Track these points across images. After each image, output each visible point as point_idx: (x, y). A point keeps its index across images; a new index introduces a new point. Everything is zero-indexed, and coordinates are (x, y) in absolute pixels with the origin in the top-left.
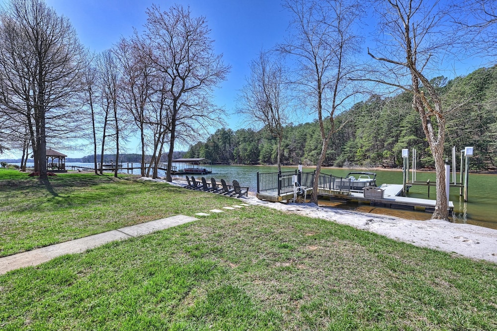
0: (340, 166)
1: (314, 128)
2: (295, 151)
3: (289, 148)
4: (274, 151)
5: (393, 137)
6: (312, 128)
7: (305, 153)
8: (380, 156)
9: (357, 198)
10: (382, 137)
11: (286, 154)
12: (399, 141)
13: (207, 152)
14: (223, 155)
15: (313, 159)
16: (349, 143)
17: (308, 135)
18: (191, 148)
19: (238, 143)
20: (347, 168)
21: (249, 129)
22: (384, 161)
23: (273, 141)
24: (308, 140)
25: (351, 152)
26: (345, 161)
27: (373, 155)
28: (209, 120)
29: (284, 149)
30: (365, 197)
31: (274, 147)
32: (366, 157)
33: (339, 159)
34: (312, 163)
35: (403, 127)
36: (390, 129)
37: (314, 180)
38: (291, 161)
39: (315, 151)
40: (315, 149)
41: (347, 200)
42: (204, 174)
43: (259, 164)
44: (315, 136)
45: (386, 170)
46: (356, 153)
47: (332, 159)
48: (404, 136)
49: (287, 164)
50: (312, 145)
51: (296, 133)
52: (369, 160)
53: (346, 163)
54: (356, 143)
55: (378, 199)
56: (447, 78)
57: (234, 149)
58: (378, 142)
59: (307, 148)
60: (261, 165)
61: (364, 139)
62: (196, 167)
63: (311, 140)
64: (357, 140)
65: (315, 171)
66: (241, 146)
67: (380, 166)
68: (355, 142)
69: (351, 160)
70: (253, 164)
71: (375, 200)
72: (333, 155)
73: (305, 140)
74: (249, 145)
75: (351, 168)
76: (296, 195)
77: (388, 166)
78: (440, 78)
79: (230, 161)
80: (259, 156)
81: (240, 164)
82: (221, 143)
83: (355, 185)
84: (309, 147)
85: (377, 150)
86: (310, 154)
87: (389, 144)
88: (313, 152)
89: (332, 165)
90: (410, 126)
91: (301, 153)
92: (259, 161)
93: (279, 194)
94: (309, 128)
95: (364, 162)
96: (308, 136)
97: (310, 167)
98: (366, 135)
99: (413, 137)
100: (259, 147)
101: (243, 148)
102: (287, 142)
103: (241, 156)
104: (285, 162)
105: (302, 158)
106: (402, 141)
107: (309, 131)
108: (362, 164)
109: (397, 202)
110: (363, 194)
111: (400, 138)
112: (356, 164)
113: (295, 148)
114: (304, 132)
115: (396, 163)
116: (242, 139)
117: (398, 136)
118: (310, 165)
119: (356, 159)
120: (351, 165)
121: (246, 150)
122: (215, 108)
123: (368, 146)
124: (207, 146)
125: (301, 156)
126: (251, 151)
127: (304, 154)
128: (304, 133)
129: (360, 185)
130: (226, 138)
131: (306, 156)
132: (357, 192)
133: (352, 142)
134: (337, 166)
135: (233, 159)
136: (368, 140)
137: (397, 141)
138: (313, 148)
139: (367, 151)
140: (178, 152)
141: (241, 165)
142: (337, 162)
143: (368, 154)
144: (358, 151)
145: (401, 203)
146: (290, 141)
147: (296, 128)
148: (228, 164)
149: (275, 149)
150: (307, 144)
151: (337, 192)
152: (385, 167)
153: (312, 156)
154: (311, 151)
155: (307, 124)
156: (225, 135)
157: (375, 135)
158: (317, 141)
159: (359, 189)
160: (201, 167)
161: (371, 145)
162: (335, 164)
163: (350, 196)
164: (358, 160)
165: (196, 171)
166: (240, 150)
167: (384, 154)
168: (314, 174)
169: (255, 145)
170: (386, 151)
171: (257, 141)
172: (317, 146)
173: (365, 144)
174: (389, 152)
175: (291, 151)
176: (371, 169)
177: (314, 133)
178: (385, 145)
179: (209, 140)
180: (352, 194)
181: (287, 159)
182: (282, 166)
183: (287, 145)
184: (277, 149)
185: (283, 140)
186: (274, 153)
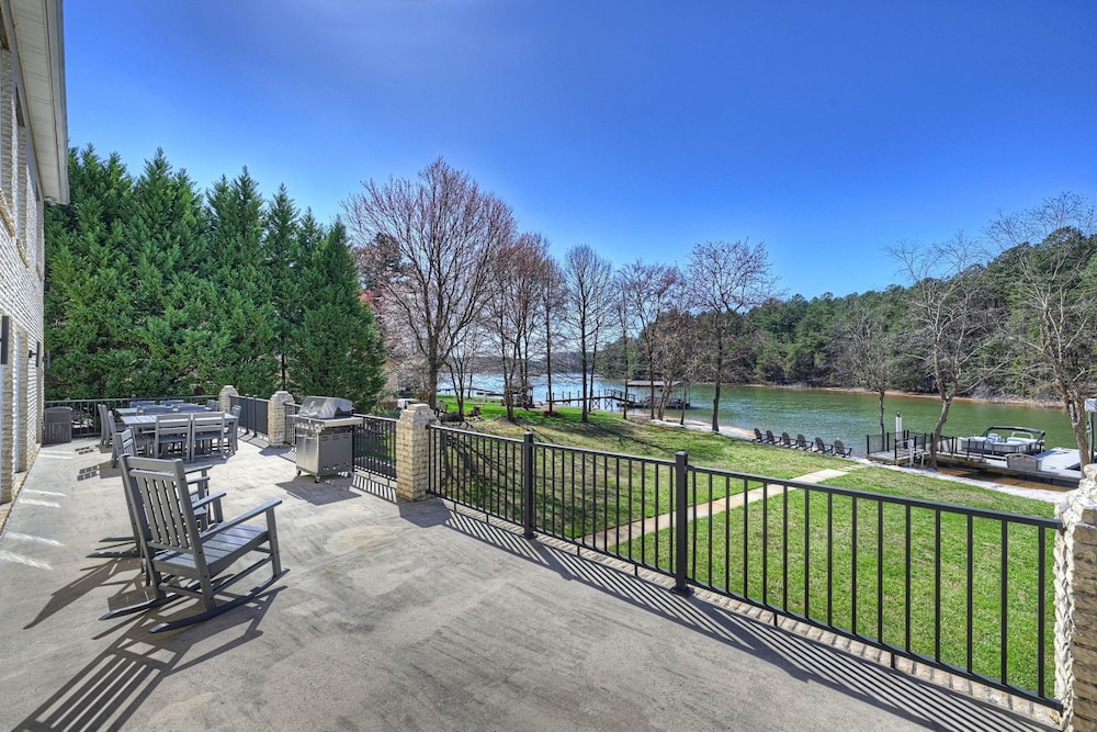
3: (825, 351)
6: (883, 306)
9: (995, 468)
11: (819, 362)
29: (813, 353)
38: (830, 377)
41: (979, 468)
49: (820, 384)
53: (979, 388)
54: (1009, 344)
55: (1033, 472)
68: (1005, 341)
69: (996, 381)
70: (741, 382)
71: (1025, 472)
75: (996, 400)
76: (913, 459)
80: (753, 366)
83: (998, 449)
92: (754, 377)
93: (896, 457)
94: (876, 305)
100: (754, 349)
102: (820, 336)
104: (815, 379)
109: (1062, 477)
110: (1005, 463)
132: (996, 459)
146: (827, 334)
149: (791, 353)
151: (962, 458)
155: (870, 295)
163: (985, 465)
171: (747, 336)
175: (830, 357)
180: (988, 461)
181: (822, 374)
182: (810, 388)
183: (821, 344)
184: (797, 353)
185: (811, 333)
186: (790, 361)
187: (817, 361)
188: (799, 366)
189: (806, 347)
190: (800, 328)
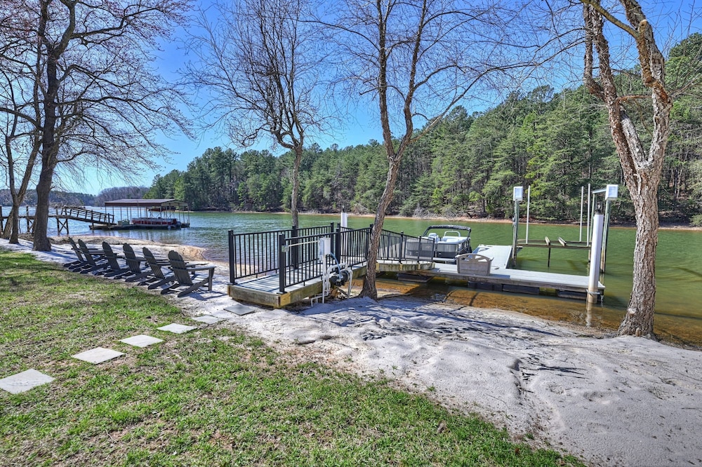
0: (409, 215)
1: (371, 154)
2: (340, 189)
3: (331, 186)
4: (306, 189)
5: (482, 172)
6: (367, 154)
7: (357, 193)
8: (465, 200)
9: (445, 275)
10: (469, 170)
11: (326, 194)
12: (492, 177)
13: (188, 190)
14: (219, 194)
15: (369, 202)
16: (422, 180)
17: (361, 164)
18: (159, 182)
19: (246, 173)
20: (419, 218)
21: (265, 152)
22: (470, 207)
23: (305, 173)
24: (361, 173)
25: (424, 192)
26: (415, 207)
27: (456, 197)
28: (148, 111)
29: (322, 187)
30: (459, 272)
31: (307, 183)
32: (446, 201)
33: (408, 204)
34: (367, 209)
35: (497, 157)
36: (480, 159)
37: (370, 245)
38: (334, 206)
39: (372, 191)
40: (371, 188)
41: (427, 277)
42: (172, 228)
43: (281, 210)
44: (372, 167)
45: (472, 220)
46: (432, 194)
47: (396, 204)
48: (497, 171)
49: (327, 212)
50: (366, 180)
51: (343, 161)
52: (450, 206)
53: (417, 210)
54: (432, 180)
55: (481, 277)
56: (553, 89)
57: (238, 185)
58: (462, 179)
59: (358, 186)
60: (286, 213)
61: (443, 173)
62: (156, 215)
63: (365, 173)
64: (434, 175)
65: (371, 226)
66: (251, 180)
67: (464, 214)
68: (431, 178)
69: (425, 205)
70: (272, 211)
71: (476, 278)
72: (398, 197)
73: (356, 173)
74: (265, 178)
75: (425, 218)
76: (328, 283)
77: (475, 216)
78: (544, 89)
79: (232, 205)
80: (281, 197)
81: (248, 210)
82: (214, 174)
83: (440, 249)
84: (362, 184)
85: (461, 190)
86: (364, 195)
87: (477, 182)
88: (368, 191)
89: (396, 213)
90: (505, 155)
91: (349, 192)
92: (281, 207)
93: (282, 286)
94: (363, 153)
95: (444, 209)
96: (361, 167)
97: (364, 216)
98: (446, 167)
99: (509, 173)
100: (283, 183)
101: (254, 184)
102: (329, 175)
103: (250, 197)
104: (325, 208)
105: (352, 202)
106: (495, 178)
107: (362, 158)
108: (439, 212)
109: (514, 281)
110: (456, 266)
111: (493, 174)
112: (432, 212)
113: (340, 184)
114: (355, 160)
115: (486, 210)
116: (251, 167)
117: (489, 171)
118: (363, 213)
119: (431, 204)
120: (424, 213)
121: (259, 186)
122: (160, 85)
123: (449, 185)
124: (187, 178)
125: (350, 199)
126: (268, 188)
127: (354, 195)
128: (356, 162)
129: (449, 250)
130: (224, 165)
131: (357, 198)
132: (444, 262)
133: (427, 178)
134: (403, 215)
135: (238, 203)
136: (450, 176)
137: (488, 178)
138: (369, 185)
139: (447, 192)
140: (134, 188)
141: (251, 212)
142: (404, 208)
143: (449, 196)
144: (434, 192)
145: (520, 282)
146: (332, 173)
147: (342, 153)
148: (228, 210)
149: (308, 187)
150: (358, 179)
151: (412, 265)
152: (471, 216)
153: (367, 198)
154: (365, 191)
155: (360, 147)
156: (222, 160)
157: (458, 168)
158: (376, 174)
159: (446, 255)
160: (168, 216)
161: (452, 182)
162: (401, 212)
163: (434, 271)
164: (434, 206)
165: (157, 223)
166: (249, 186)
167: (470, 196)
168: (369, 231)
169: (274, 179)
170: (473, 193)
171: (278, 173)
172: (376, 182)
173: (444, 181)
174: (477, 194)
175: (334, 190)
176: (452, 219)
177: (370, 162)
178: (473, 184)
179: (191, 167)
180: (437, 265)
181: (328, 204)
182: (320, 214)
183: (329, 181)
184: (312, 186)
185: (322, 171)
186: (307, 192)
187: (325, 193)
188: (313, 197)
189: (317, 182)
190: (315, 168)
